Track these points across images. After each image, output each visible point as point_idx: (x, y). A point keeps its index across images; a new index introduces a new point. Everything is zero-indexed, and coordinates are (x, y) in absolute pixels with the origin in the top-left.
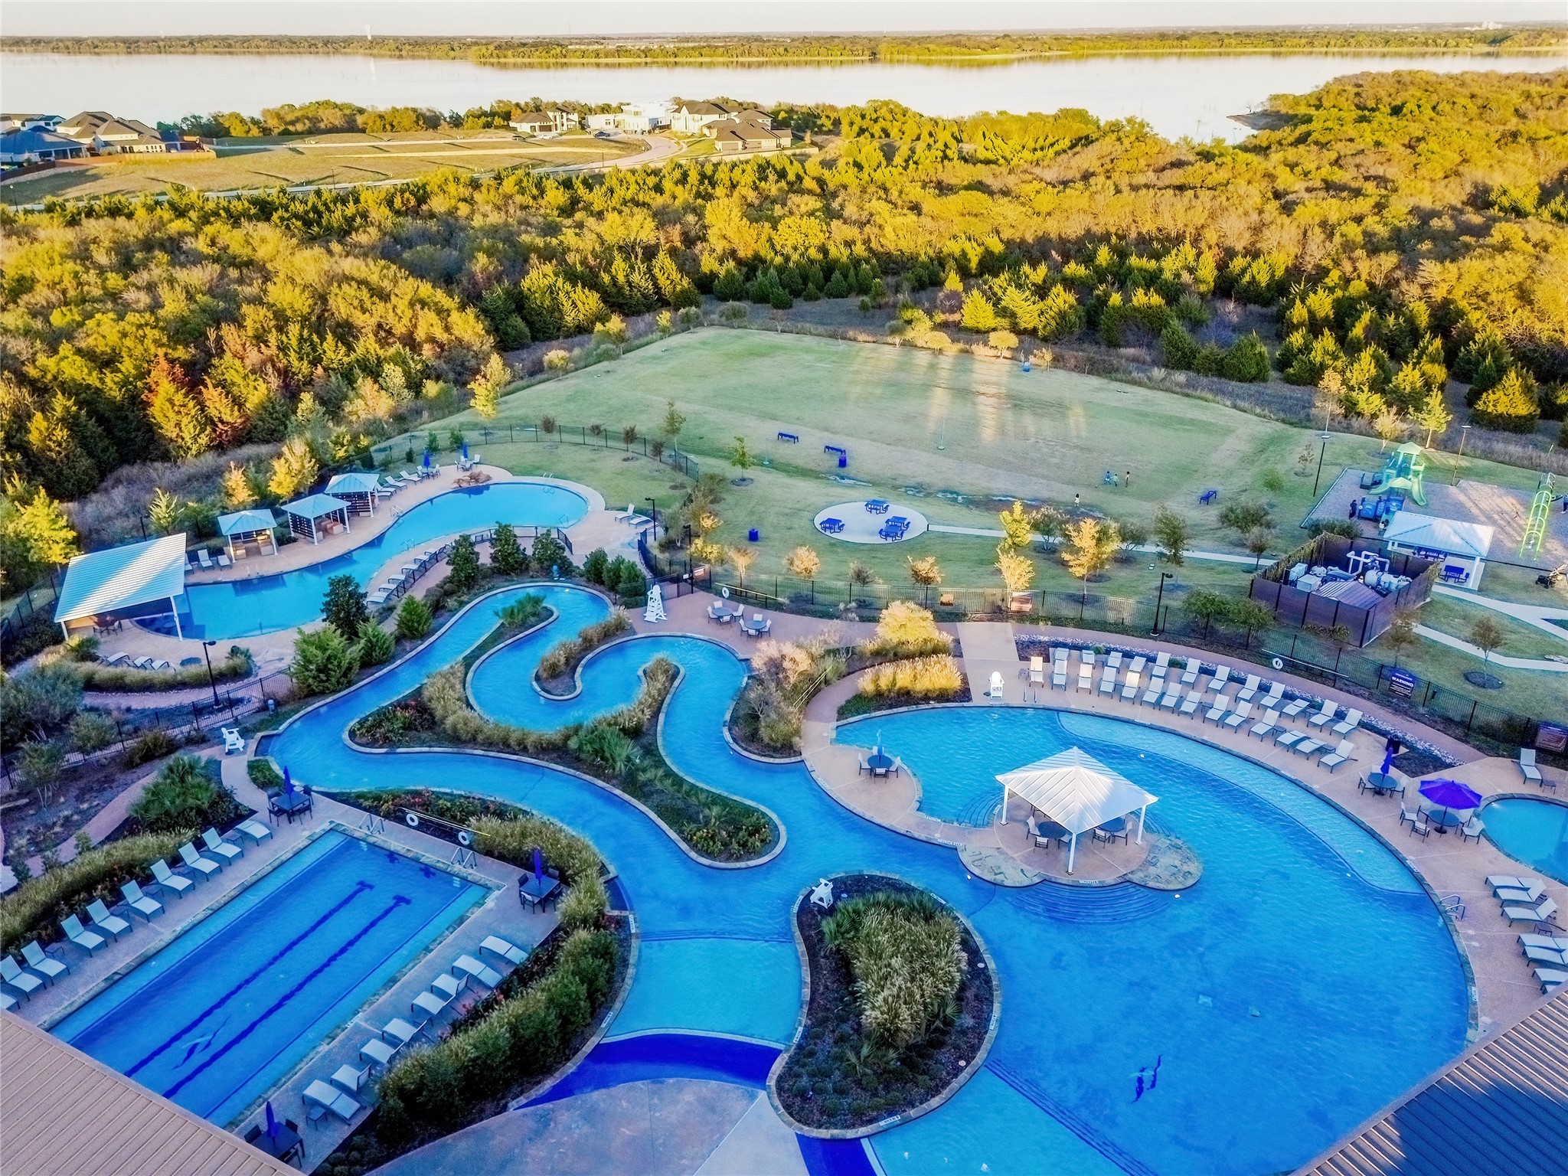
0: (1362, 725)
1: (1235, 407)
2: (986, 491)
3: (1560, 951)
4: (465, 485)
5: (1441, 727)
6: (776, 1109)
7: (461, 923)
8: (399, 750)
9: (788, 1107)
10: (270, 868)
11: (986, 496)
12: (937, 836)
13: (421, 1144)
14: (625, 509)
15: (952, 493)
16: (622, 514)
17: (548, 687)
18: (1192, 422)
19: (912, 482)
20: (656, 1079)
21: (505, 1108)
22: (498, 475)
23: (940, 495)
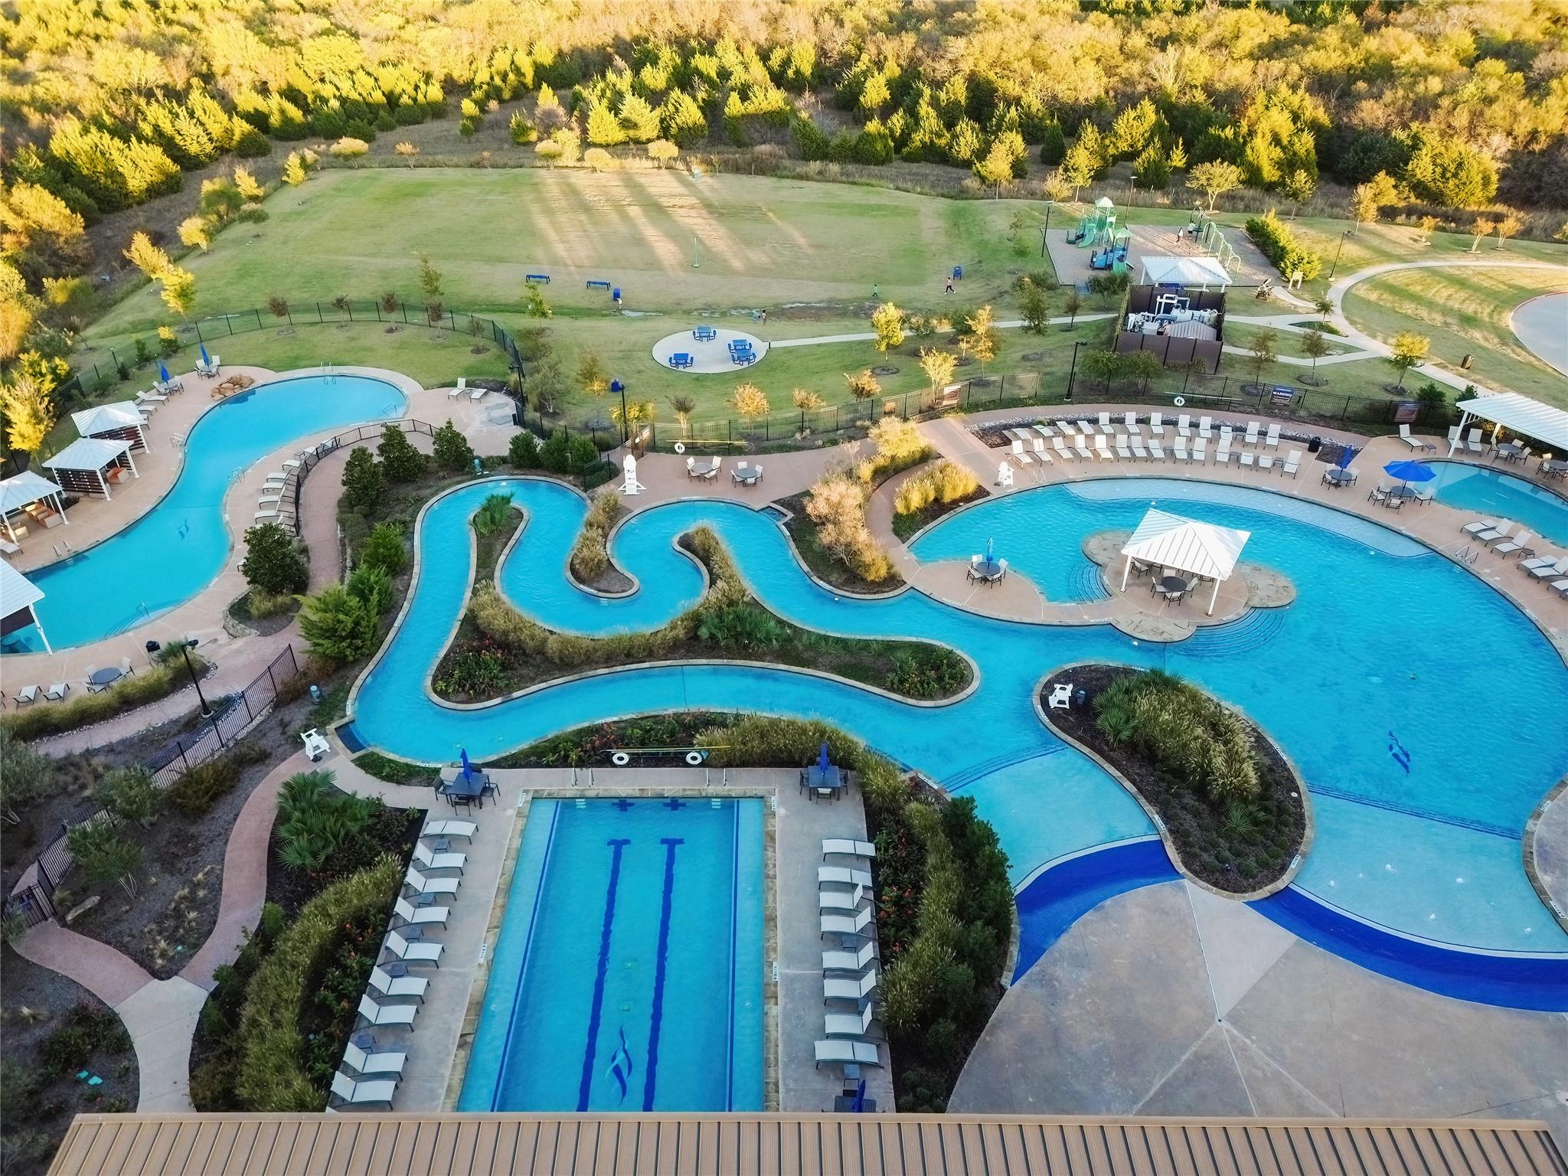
0: (1282, 436)
1: (897, 188)
2: (774, 301)
3: (1551, 566)
4: (229, 394)
5: (1322, 423)
6: (1208, 889)
7: (773, 839)
8: (515, 695)
9: (1215, 884)
10: (511, 863)
11: (776, 306)
12: (1086, 617)
13: (967, 1053)
14: (454, 385)
15: (744, 308)
16: (455, 392)
17: (602, 586)
18: (879, 207)
19: (699, 303)
20: (1092, 905)
21: (1002, 990)
22: (261, 376)
23: (734, 312)
